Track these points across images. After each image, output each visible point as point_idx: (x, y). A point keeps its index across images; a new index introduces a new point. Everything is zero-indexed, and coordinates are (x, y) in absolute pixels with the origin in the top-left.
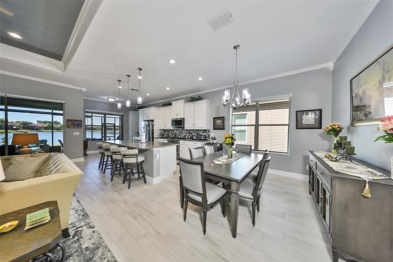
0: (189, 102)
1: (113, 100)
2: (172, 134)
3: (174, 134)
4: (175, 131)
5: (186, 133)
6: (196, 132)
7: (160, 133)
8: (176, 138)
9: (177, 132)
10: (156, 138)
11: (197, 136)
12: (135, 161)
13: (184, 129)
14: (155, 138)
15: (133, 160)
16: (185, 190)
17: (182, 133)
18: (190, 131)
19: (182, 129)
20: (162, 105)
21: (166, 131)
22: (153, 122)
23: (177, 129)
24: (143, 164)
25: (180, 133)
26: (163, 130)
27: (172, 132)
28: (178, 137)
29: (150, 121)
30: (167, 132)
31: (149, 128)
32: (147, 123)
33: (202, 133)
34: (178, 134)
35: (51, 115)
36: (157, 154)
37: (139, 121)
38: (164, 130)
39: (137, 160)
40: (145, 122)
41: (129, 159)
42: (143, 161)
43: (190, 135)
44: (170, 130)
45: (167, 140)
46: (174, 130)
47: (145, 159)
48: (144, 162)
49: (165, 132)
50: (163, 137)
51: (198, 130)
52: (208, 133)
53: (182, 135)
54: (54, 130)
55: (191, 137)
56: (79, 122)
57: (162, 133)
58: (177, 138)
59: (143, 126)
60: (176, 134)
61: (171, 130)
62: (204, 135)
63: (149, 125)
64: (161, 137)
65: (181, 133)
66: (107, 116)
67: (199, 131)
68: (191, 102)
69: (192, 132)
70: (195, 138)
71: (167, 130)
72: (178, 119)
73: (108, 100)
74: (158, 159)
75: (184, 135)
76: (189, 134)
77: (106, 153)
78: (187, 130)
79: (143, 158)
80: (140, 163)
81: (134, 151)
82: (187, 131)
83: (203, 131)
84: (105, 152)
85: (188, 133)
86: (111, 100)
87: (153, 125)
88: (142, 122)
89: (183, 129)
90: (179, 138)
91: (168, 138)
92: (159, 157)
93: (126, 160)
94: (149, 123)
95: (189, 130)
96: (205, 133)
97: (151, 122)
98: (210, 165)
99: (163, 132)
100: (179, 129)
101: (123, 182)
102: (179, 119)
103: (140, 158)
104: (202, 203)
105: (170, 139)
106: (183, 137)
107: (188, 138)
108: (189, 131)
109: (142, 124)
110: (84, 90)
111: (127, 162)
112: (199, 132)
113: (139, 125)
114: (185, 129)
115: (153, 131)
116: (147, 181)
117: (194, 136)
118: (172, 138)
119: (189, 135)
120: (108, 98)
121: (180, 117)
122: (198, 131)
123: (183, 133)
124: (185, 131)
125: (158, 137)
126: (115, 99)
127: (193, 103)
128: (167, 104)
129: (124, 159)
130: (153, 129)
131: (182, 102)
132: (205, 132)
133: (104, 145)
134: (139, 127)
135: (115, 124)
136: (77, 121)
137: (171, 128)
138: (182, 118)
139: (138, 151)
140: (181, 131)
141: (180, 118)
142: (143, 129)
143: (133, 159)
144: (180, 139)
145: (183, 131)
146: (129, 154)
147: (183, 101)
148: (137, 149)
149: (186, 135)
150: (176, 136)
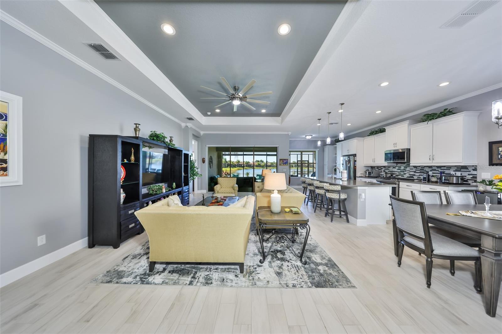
0: (421, 122)
1: (310, 137)
2: (386, 173)
3: (390, 172)
4: (391, 169)
5: (415, 172)
6: (438, 171)
7: (365, 170)
8: (392, 178)
9: (395, 170)
10: (360, 177)
11: (440, 177)
12: (338, 197)
13: (409, 165)
14: (357, 177)
15: (336, 196)
16: (400, 232)
17: (406, 171)
18: (424, 168)
19: (404, 165)
20: (368, 134)
21: (374, 167)
22: (355, 157)
23: (395, 165)
24: (346, 202)
25: (401, 172)
26: (370, 167)
27: (385, 170)
28: (397, 177)
29: (350, 156)
30: (377, 170)
31: (350, 164)
32: (346, 158)
33: (454, 171)
34: (397, 173)
35: (266, 156)
36: (362, 194)
37: (336, 157)
38: (372, 167)
39: (340, 196)
40: (345, 157)
41: (331, 194)
42: (345, 199)
43: (422, 175)
44: (382, 167)
45: (377, 180)
46: (389, 167)
47: (347, 197)
48: (347, 200)
49: (373, 170)
50: (369, 176)
51: (444, 166)
52: (475, 172)
53: (405, 174)
54: (268, 167)
55: (424, 178)
56: (287, 160)
57: (368, 170)
58: (395, 178)
59: (342, 162)
60: (393, 173)
61: (384, 167)
62: (460, 175)
63: (349, 161)
64: (367, 176)
65: (403, 172)
66: (303, 153)
67: (445, 168)
68: (424, 121)
69: (427, 169)
70: (434, 179)
71: (376, 167)
72: (398, 150)
73: (306, 138)
74: (363, 200)
75: (409, 175)
76: (420, 172)
77: (309, 188)
78: (415, 167)
79: (345, 196)
80: (343, 200)
81: (337, 187)
82: (415, 169)
83: (457, 168)
84: (308, 186)
85: (417, 171)
86: (308, 137)
87: (355, 161)
88: (340, 158)
89: (407, 165)
90: (398, 179)
91: (378, 178)
92: (364, 198)
93: (329, 195)
94: (350, 159)
95: (420, 166)
96: (462, 173)
97: (352, 157)
98: (446, 213)
99: (370, 169)
100: (399, 165)
101: (325, 215)
102: (401, 151)
103: (343, 195)
104: (425, 250)
105: (382, 180)
106: (408, 177)
107: (417, 179)
108: (422, 169)
109: (340, 159)
110: (290, 133)
111: (329, 197)
112: (444, 171)
113: (337, 161)
114: (411, 165)
115: (355, 169)
116: (349, 220)
117: (433, 176)
118: (385, 178)
119: (420, 175)
120: (306, 136)
121: (401, 147)
122: (442, 168)
123: (409, 172)
124: (413, 168)
125: (363, 176)
126: (312, 136)
127: (430, 122)
128: (376, 131)
129: (327, 194)
130: (355, 165)
131: (405, 124)
132: (462, 170)
133: (307, 180)
134: (337, 164)
135: (308, 161)
136: (285, 160)
137: (385, 164)
138: (405, 149)
139: (340, 187)
140: (402, 168)
141: (402, 149)
142: (341, 166)
143: (336, 194)
144: (401, 180)
145: (408, 169)
146: (332, 189)
147: (408, 122)
148: (340, 186)
149: (414, 175)
150: (394, 175)
